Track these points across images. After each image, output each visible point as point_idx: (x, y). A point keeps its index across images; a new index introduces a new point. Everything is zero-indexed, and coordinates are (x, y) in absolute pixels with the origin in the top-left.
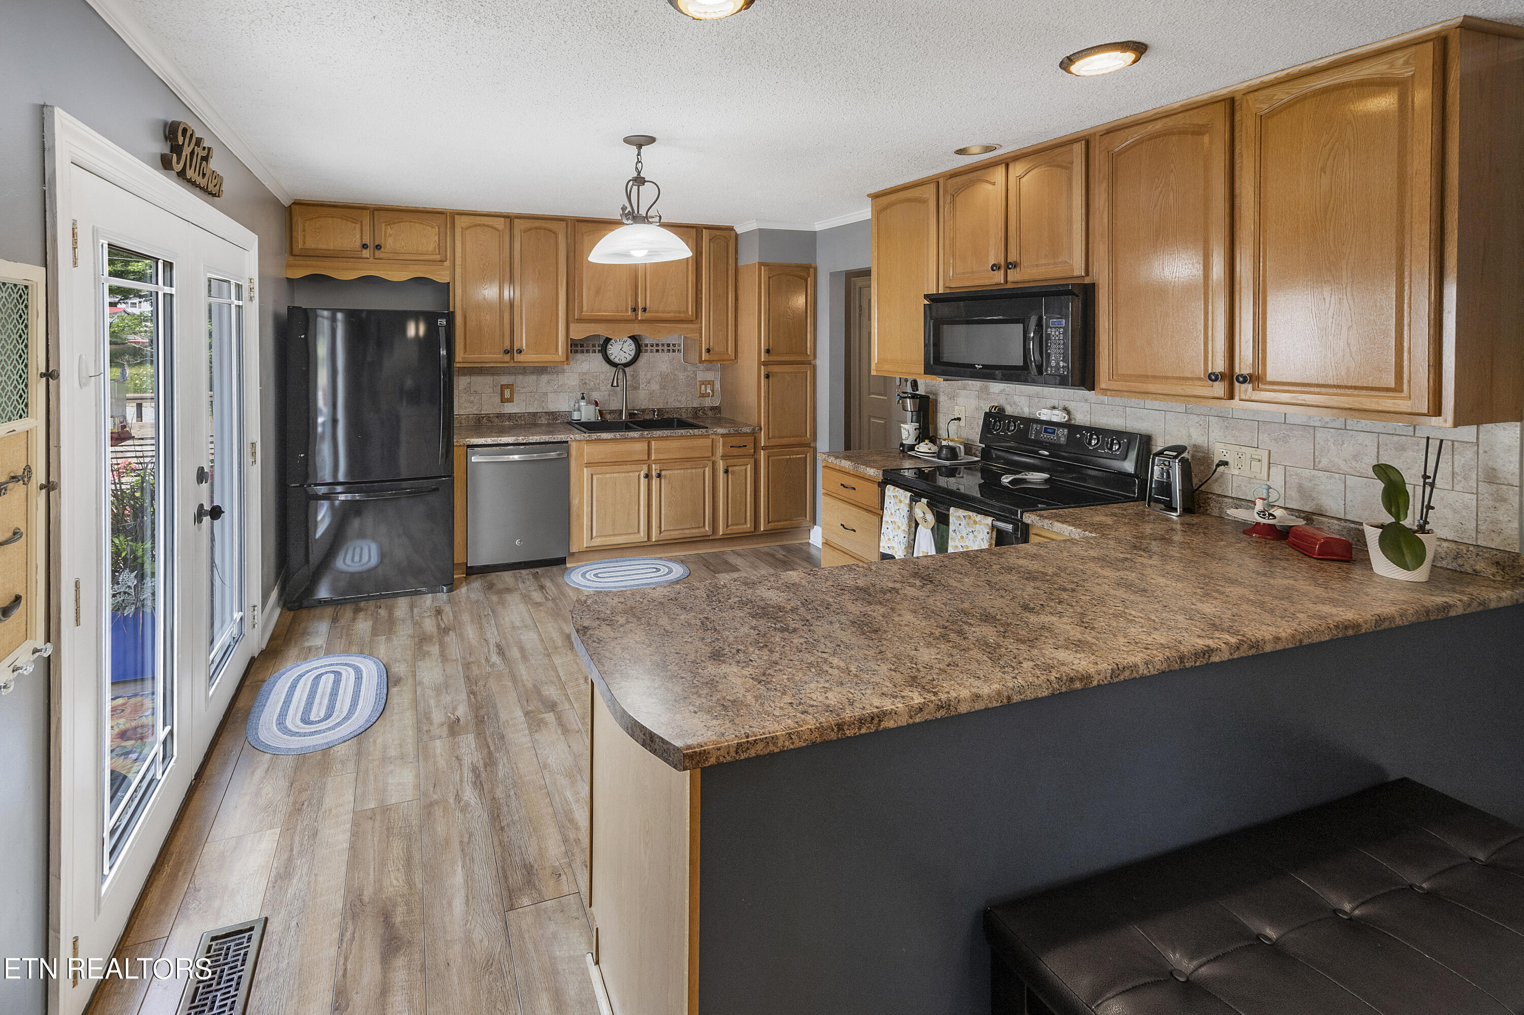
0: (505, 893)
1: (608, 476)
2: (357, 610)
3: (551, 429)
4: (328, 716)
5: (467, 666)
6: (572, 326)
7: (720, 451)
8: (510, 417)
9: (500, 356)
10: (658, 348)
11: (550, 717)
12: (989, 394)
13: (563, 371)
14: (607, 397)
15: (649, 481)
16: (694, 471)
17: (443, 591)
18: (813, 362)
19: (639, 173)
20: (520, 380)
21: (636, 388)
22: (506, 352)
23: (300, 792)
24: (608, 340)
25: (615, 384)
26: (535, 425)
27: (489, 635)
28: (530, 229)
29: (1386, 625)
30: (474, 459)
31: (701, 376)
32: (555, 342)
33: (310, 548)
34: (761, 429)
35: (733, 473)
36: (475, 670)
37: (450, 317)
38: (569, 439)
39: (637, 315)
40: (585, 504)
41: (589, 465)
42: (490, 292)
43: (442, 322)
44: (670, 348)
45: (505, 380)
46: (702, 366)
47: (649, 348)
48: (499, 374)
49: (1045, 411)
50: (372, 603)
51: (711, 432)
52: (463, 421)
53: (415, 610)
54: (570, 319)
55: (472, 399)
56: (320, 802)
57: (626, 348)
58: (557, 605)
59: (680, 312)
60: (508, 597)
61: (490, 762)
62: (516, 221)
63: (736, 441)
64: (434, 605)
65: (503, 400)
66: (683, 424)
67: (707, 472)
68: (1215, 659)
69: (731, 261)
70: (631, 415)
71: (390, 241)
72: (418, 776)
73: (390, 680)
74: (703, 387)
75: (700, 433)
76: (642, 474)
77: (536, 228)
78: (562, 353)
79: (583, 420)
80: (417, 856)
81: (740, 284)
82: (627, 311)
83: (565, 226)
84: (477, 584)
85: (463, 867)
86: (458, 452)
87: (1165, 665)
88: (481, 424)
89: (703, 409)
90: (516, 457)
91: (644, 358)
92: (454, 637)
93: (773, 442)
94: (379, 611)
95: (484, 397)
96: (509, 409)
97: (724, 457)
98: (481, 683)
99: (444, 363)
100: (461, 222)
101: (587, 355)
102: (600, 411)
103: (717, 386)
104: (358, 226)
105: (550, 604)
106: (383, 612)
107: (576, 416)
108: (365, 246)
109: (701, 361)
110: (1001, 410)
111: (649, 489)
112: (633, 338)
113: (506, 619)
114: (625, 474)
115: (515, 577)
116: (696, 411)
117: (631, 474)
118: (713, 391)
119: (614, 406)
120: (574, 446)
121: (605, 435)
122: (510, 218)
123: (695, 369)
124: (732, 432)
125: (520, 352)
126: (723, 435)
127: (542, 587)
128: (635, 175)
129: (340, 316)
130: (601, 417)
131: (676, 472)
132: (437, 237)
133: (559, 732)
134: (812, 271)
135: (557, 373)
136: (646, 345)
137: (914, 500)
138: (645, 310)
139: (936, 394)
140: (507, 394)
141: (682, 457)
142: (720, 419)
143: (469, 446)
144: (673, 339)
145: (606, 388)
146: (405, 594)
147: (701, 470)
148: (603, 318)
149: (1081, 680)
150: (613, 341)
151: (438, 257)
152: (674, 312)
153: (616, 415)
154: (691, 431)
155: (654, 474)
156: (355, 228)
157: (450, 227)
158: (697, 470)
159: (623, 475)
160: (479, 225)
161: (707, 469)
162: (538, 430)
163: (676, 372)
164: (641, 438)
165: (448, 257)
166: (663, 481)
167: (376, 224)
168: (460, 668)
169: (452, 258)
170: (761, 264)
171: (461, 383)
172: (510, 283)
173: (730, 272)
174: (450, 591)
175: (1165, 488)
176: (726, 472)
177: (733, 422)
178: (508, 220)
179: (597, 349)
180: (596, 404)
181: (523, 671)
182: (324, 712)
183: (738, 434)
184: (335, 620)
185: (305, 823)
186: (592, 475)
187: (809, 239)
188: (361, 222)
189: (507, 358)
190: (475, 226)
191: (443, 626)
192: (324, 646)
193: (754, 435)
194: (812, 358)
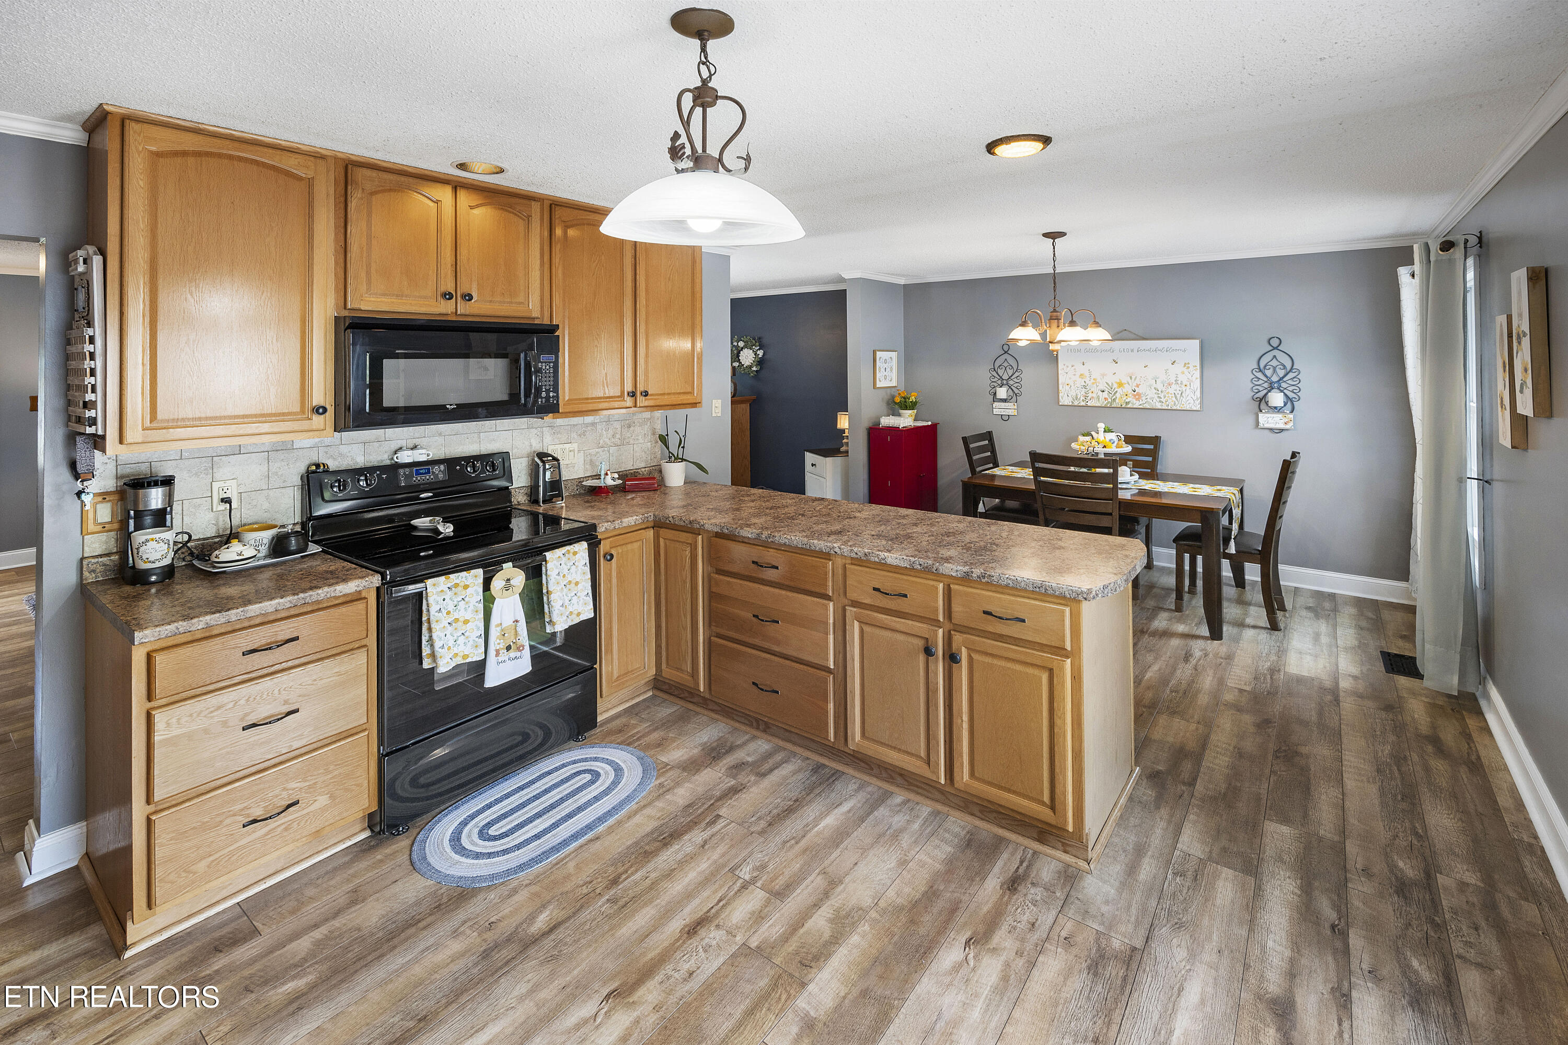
110: (322, 466)
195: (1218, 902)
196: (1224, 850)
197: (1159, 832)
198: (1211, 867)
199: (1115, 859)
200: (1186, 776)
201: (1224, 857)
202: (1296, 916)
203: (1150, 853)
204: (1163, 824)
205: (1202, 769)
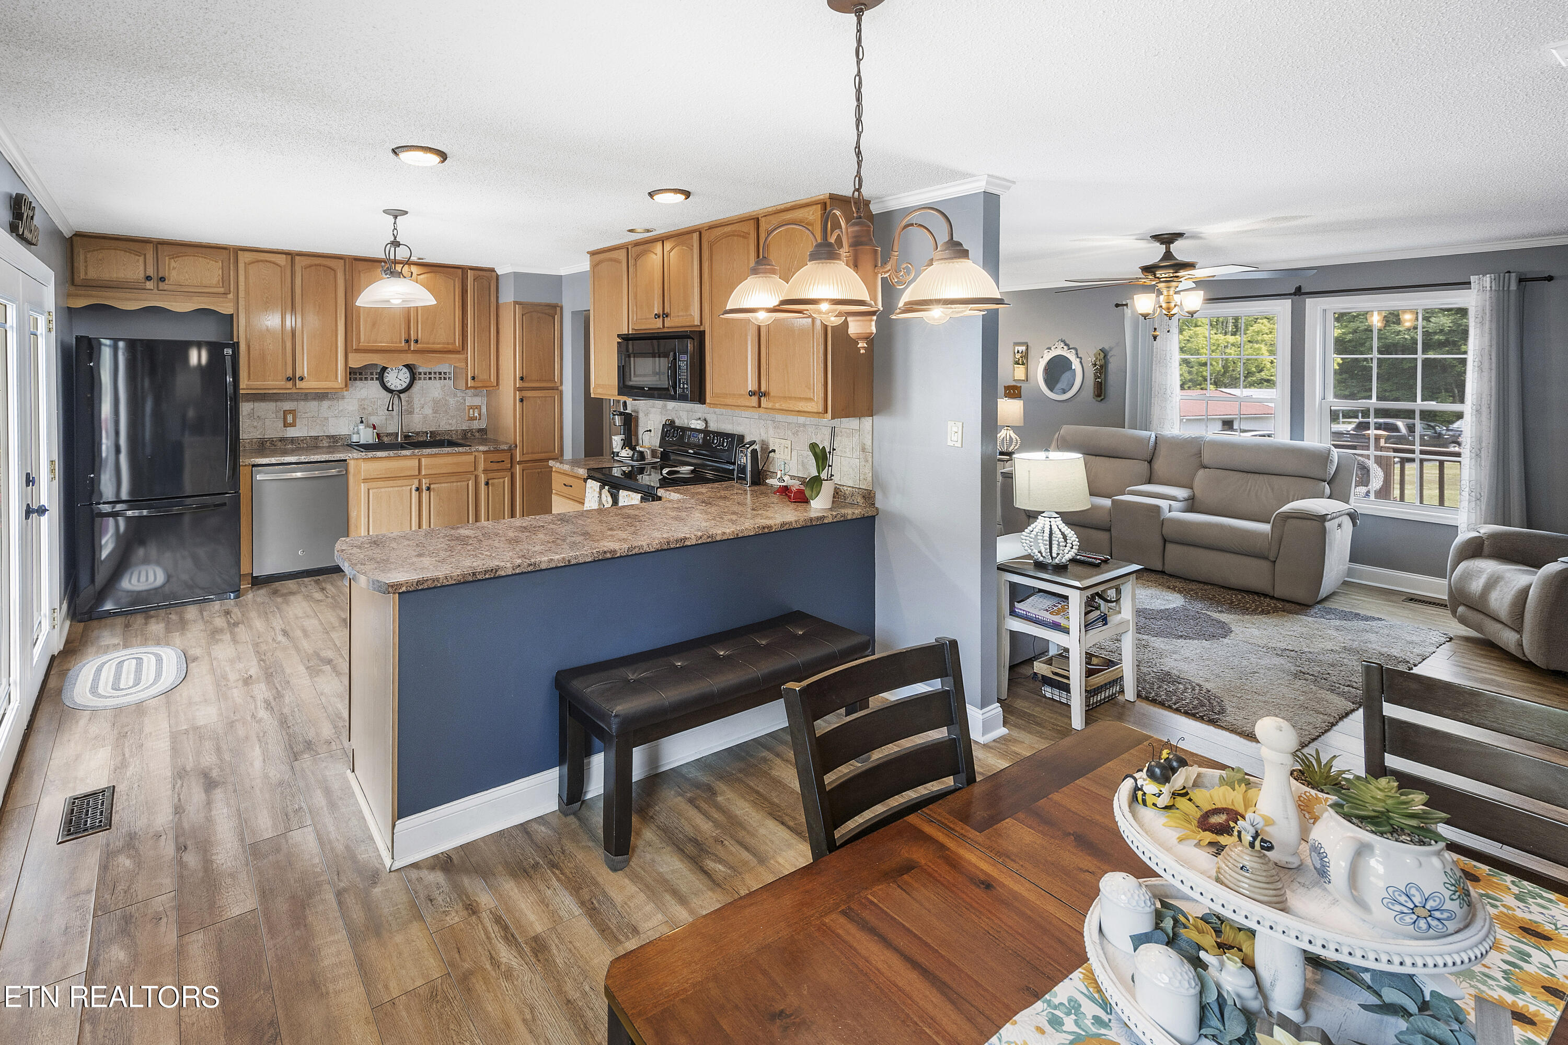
0: (291, 755)
1: (383, 490)
2: (148, 618)
3: (331, 450)
4: (137, 683)
5: (256, 645)
6: (350, 356)
7: (481, 466)
8: (293, 440)
9: (282, 383)
10: (430, 376)
11: (327, 668)
12: (667, 411)
13: (343, 398)
14: (384, 422)
15: (419, 493)
16: (459, 484)
17: (230, 598)
18: (560, 388)
19: (395, 238)
20: (301, 406)
21: (411, 412)
22: (289, 379)
23: (122, 727)
24: (384, 369)
25: (390, 409)
26: (317, 447)
27: (274, 624)
28: (311, 266)
29: (787, 527)
30: (259, 477)
31: (470, 401)
32: (334, 370)
33: (96, 566)
34: (516, 446)
35: (493, 485)
36: (264, 647)
37: (235, 347)
38: (347, 458)
39: (409, 346)
40: (362, 516)
41: (365, 480)
42: (272, 321)
43: (228, 351)
44: (442, 376)
45: (288, 406)
46: (470, 392)
47: (422, 376)
48: (281, 400)
49: (693, 421)
50: (162, 613)
51: (473, 449)
52: (247, 445)
53: (205, 614)
54: (349, 351)
55: (255, 424)
56: (141, 731)
57: (401, 376)
58: (335, 600)
59: (448, 344)
60: (292, 598)
61: (279, 696)
62: (297, 258)
63: (497, 457)
64: (223, 608)
65: (286, 425)
66: (451, 444)
67: (470, 485)
68: (688, 543)
69: (493, 299)
70: (406, 437)
71: (174, 274)
72: (220, 709)
73: (188, 659)
74: (471, 410)
75: (464, 450)
76: (414, 488)
77: (316, 265)
78: (341, 379)
79: (362, 442)
80: (224, 747)
81: (501, 320)
82: (401, 342)
83: (343, 264)
84: (263, 592)
85: (260, 747)
86: (244, 472)
87: (659, 546)
88: (264, 446)
89: (471, 430)
90: (299, 475)
91: (418, 385)
92: (244, 628)
93: (527, 458)
94: (170, 616)
95: (268, 422)
96: (291, 433)
97: (485, 471)
98: (269, 654)
99: (230, 390)
100: (244, 258)
101: (366, 382)
102: (378, 434)
103: (484, 410)
104: (141, 259)
105: (330, 600)
106: (173, 617)
107: (355, 438)
108: (148, 278)
109: (467, 388)
110: (673, 422)
111: (419, 501)
112: (407, 366)
113: (290, 613)
114: (399, 488)
115: (298, 583)
116: (465, 432)
117: (404, 488)
118: (480, 415)
119: (392, 429)
120: (352, 464)
121: (379, 454)
122: (292, 255)
123: (464, 395)
124: (492, 449)
125: (302, 379)
126: (484, 452)
127: (323, 589)
128: (392, 239)
129: (121, 344)
130: (378, 439)
131: (443, 485)
132: (221, 271)
133: (334, 675)
134: (558, 309)
135: (338, 399)
136: (420, 374)
137: (602, 488)
138: (416, 341)
139: (637, 412)
140: (290, 419)
141: (448, 471)
142: (486, 439)
143: (254, 466)
144: (444, 368)
145: (383, 412)
146: (194, 603)
147: (465, 483)
148: (379, 348)
149: (610, 552)
150: (389, 369)
151: (222, 290)
152: (444, 343)
153: (393, 437)
154: (456, 449)
155: (424, 487)
156: (138, 261)
157: (234, 263)
158: (462, 483)
159: (397, 489)
160: (262, 261)
161: (470, 482)
162: (319, 451)
163: (447, 398)
164: (413, 455)
165: (232, 290)
166: (432, 493)
167: (159, 257)
168: (250, 647)
169: (236, 290)
170: (516, 303)
171: (245, 408)
172: (292, 310)
173: (492, 309)
174: (237, 597)
175: (742, 469)
176: (487, 484)
177: (496, 441)
178: (289, 257)
179: (375, 376)
180: (374, 428)
181: (305, 644)
182: (132, 680)
183: (497, 451)
184: (127, 626)
185: (131, 742)
186: (369, 490)
187: (557, 281)
188: (145, 255)
189: (290, 384)
190: (258, 261)
191: (233, 622)
192: (121, 643)
193: (511, 450)
194: (558, 384)
195: (265, 812)
196: (278, 850)
197: (331, 828)
198: (281, 830)
199: (342, 790)
200: (350, 900)
201: (277, 844)
202: (213, 839)
203: (325, 809)
204: (333, 836)
205: (341, 923)
